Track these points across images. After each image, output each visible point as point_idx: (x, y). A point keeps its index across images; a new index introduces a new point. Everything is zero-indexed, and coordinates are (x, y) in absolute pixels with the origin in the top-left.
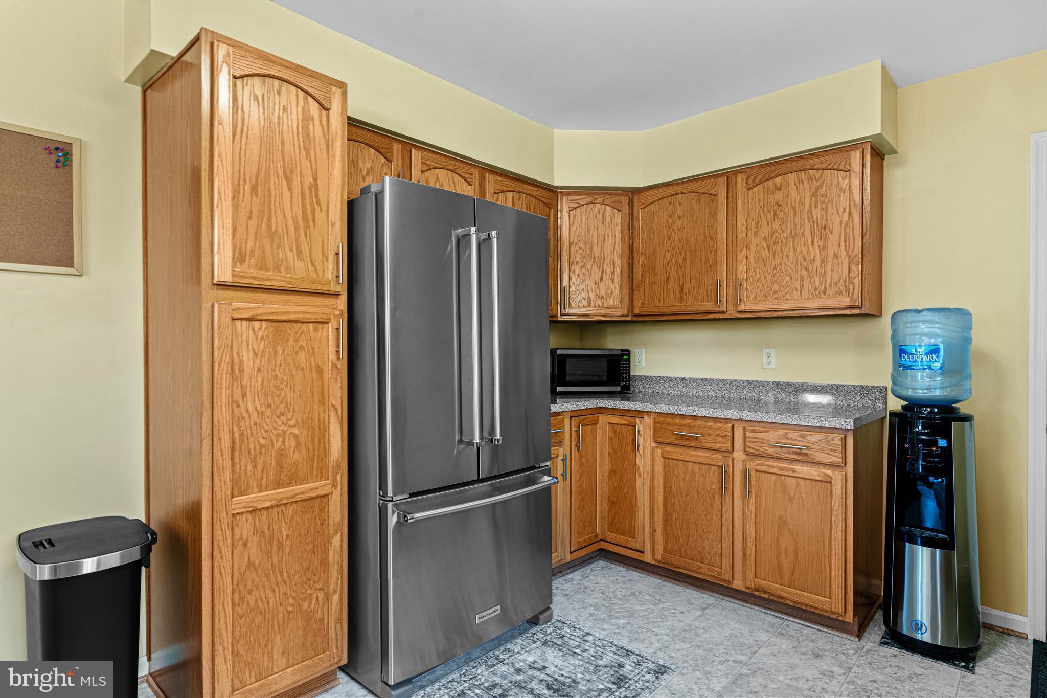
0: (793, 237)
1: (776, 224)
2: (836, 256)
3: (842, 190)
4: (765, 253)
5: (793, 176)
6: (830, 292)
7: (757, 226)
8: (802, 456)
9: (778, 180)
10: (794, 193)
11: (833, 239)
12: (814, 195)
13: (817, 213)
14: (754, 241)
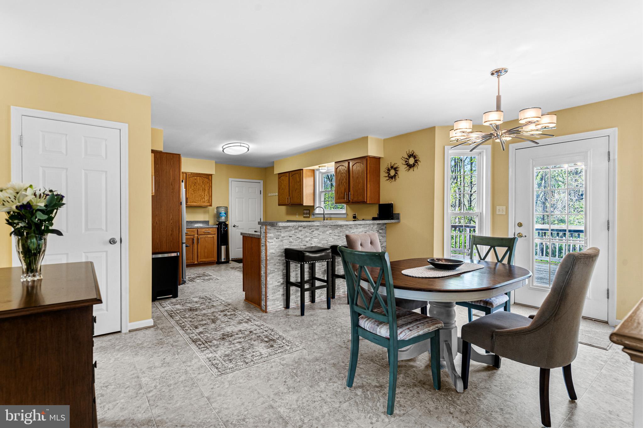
0: (199, 190)
1: (195, 187)
2: (207, 195)
3: (208, 183)
4: (192, 192)
5: (198, 177)
6: (206, 202)
7: (191, 186)
8: (209, 234)
9: (195, 177)
10: (199, 181)
11: (206, 192)
12: (203, 182)
13: (203, 186)
14: (190, 189)
